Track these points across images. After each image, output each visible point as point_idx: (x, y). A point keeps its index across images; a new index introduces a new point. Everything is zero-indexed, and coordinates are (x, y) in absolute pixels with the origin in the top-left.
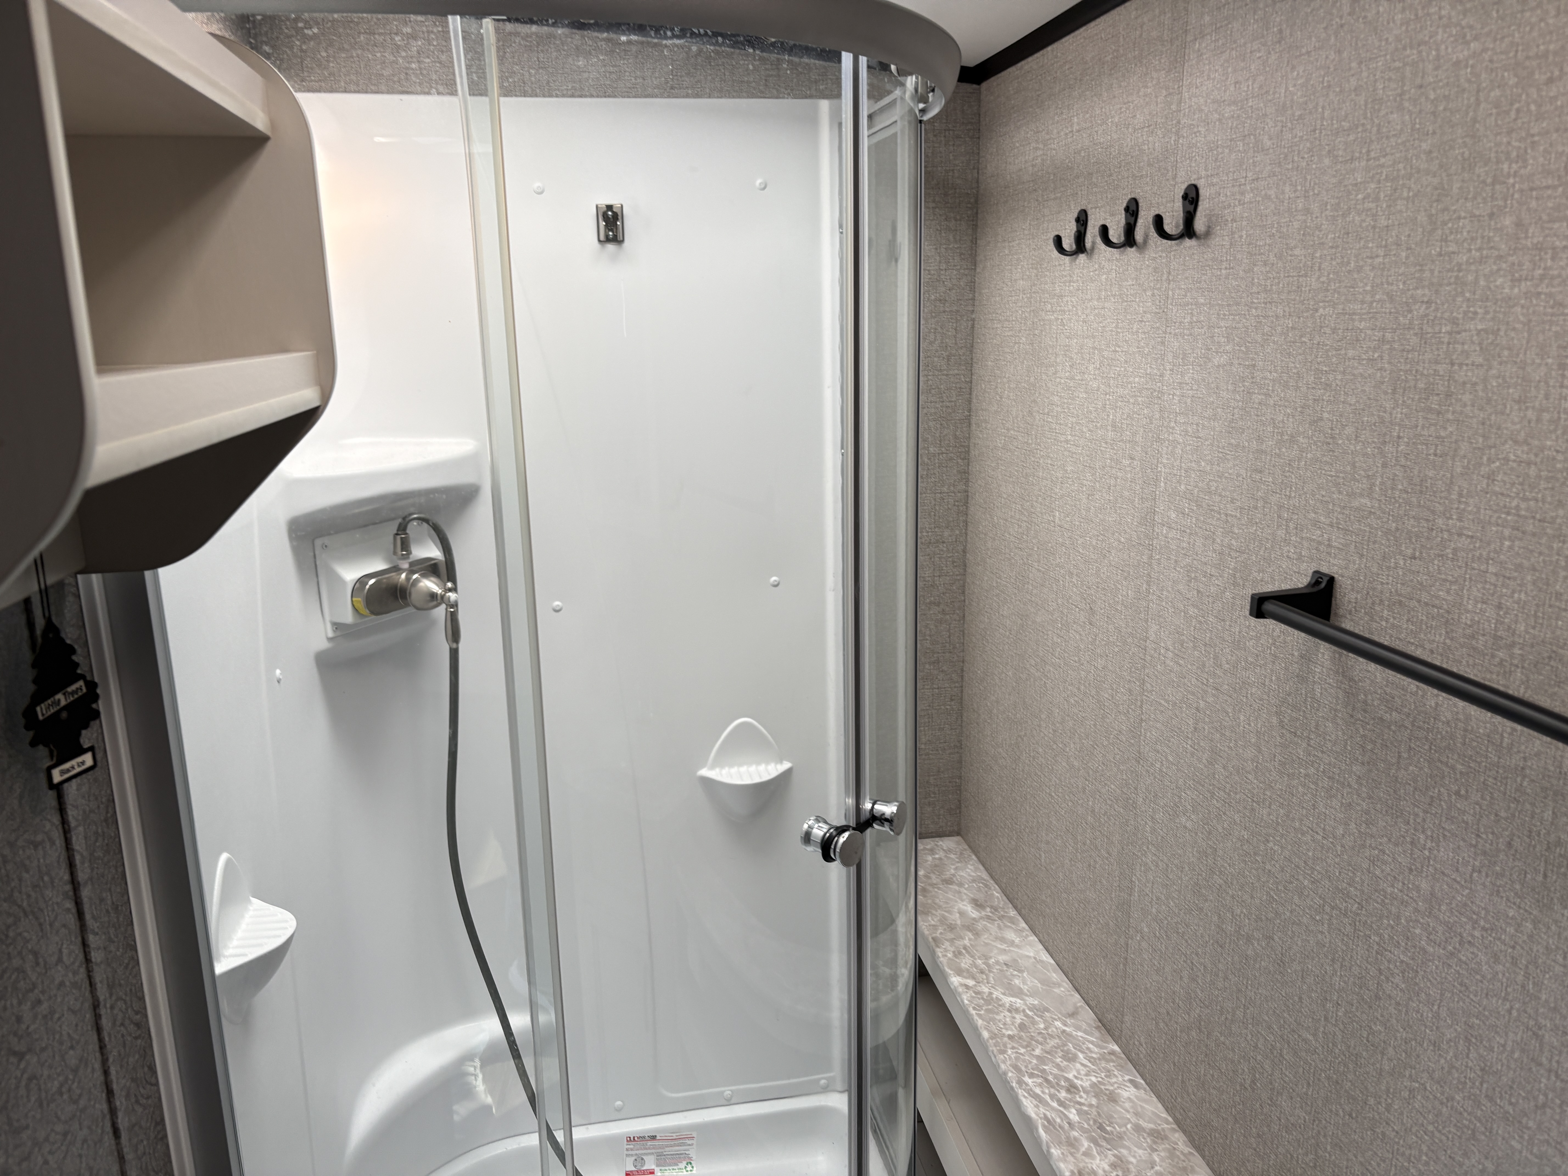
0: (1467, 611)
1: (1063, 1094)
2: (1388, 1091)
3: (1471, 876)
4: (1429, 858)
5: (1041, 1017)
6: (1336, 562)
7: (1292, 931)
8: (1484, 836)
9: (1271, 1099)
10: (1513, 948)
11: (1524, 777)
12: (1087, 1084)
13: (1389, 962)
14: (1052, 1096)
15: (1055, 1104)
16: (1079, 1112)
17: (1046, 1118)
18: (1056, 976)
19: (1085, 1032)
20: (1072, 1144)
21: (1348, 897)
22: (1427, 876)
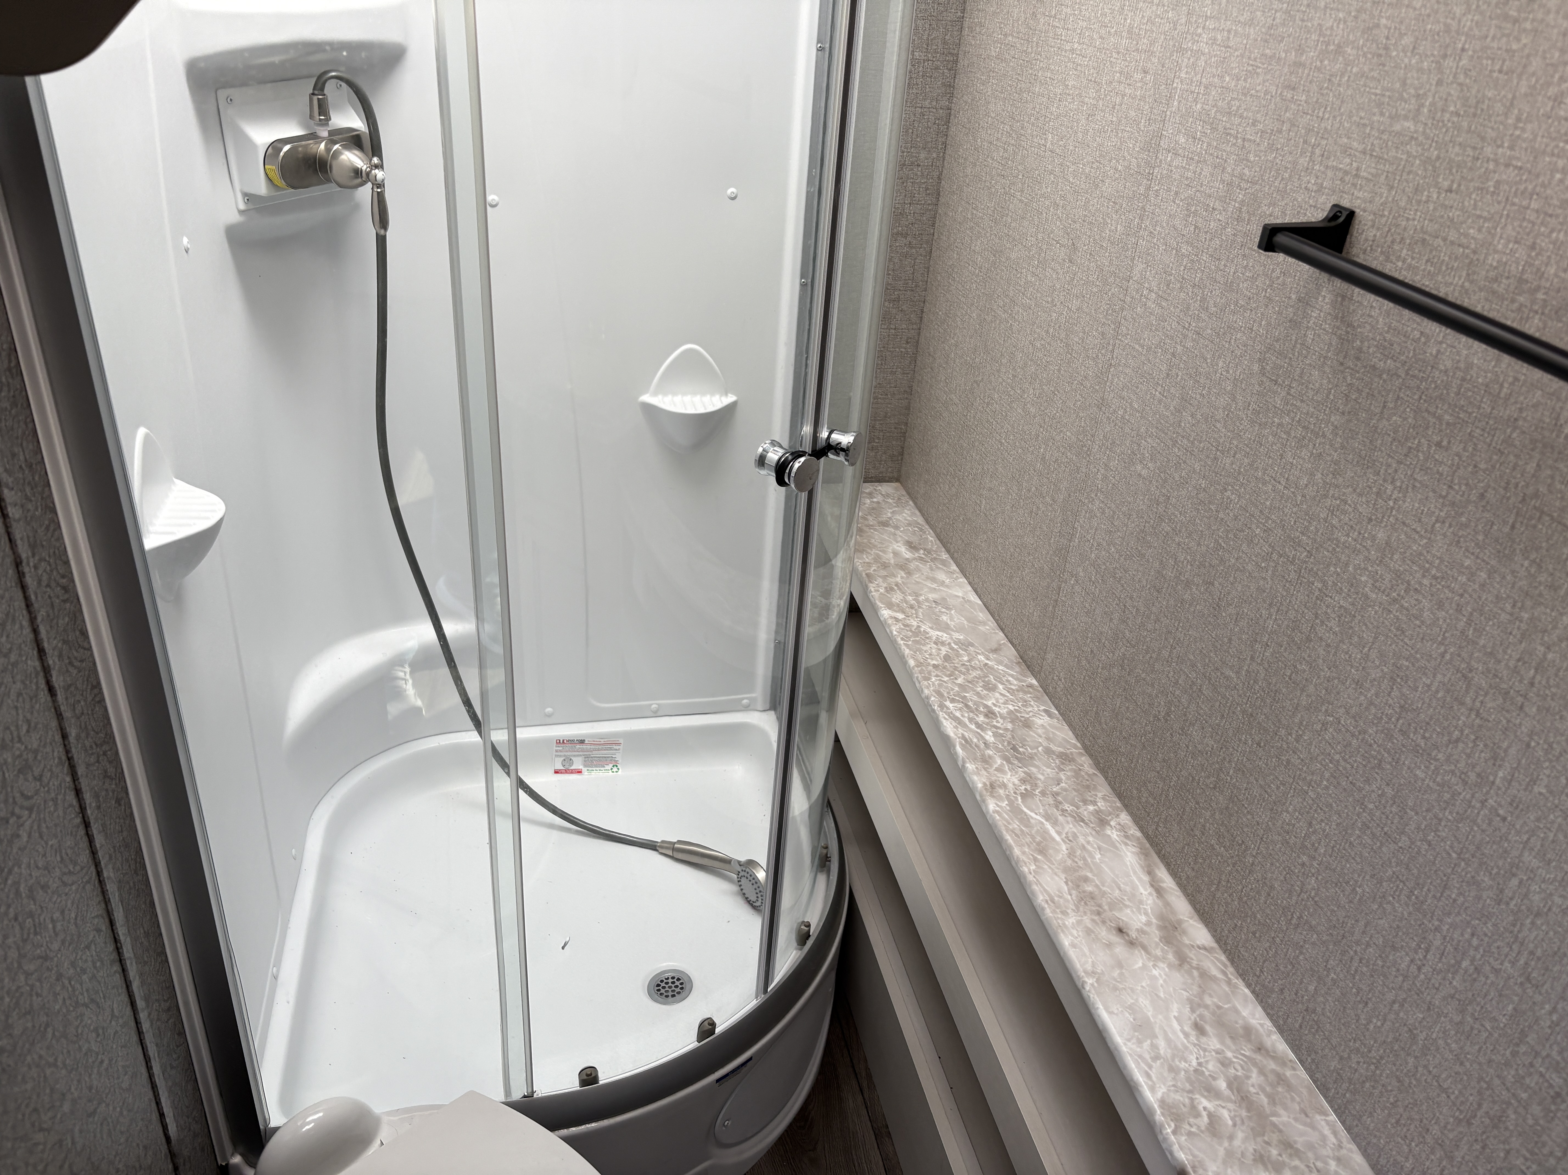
0: (1496, 251)
1: (981, 719)
2: (1301, 723)
3: (1433, 526)
4: (1392, 508)
5: (966, 650)
6: (1360, 194)
7: (1234, 577)
8: (1457, 487)
9: (1182, 729)
10: (1462, 596)
11: (1515, 428)
12: (1005, 711)
13: (1327, 607)
14: (971, 720)
15: (973, 727)
16: (995, 735)
17: (963, 737)
18: (983, 615)
19: (1006, 666)
20: (986, 761)
21: (1299, 545)
22: (1386, 526)
